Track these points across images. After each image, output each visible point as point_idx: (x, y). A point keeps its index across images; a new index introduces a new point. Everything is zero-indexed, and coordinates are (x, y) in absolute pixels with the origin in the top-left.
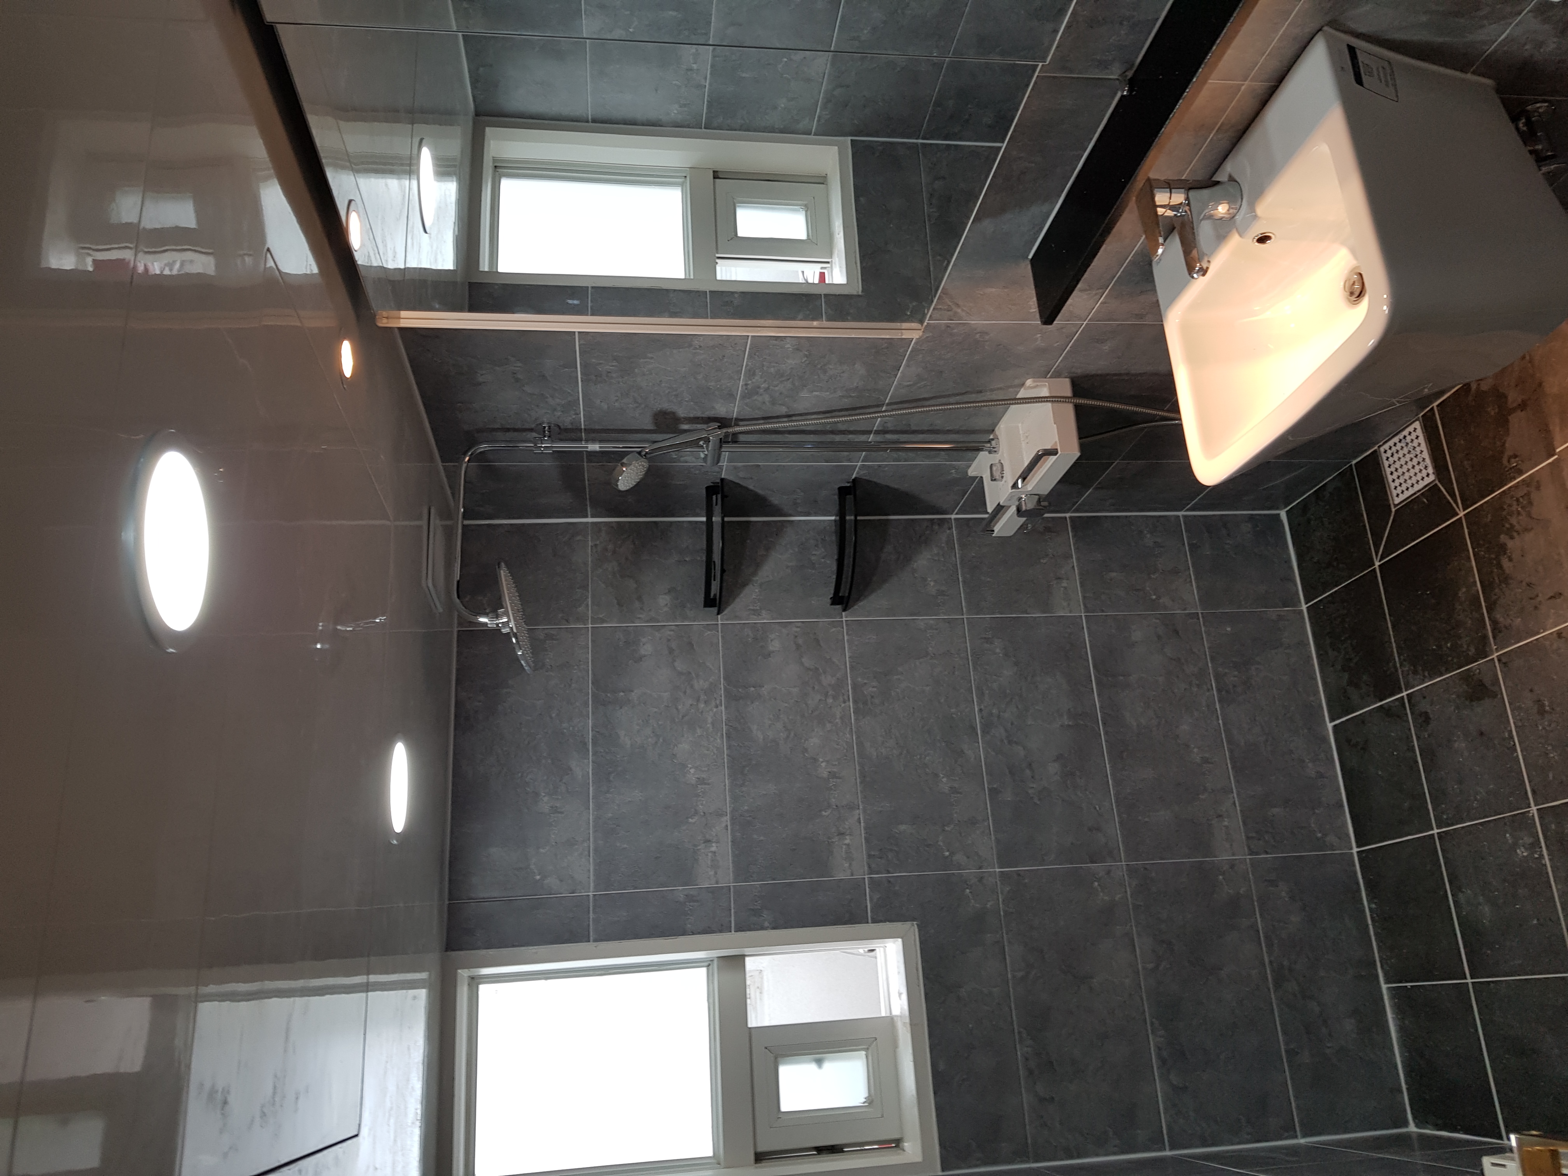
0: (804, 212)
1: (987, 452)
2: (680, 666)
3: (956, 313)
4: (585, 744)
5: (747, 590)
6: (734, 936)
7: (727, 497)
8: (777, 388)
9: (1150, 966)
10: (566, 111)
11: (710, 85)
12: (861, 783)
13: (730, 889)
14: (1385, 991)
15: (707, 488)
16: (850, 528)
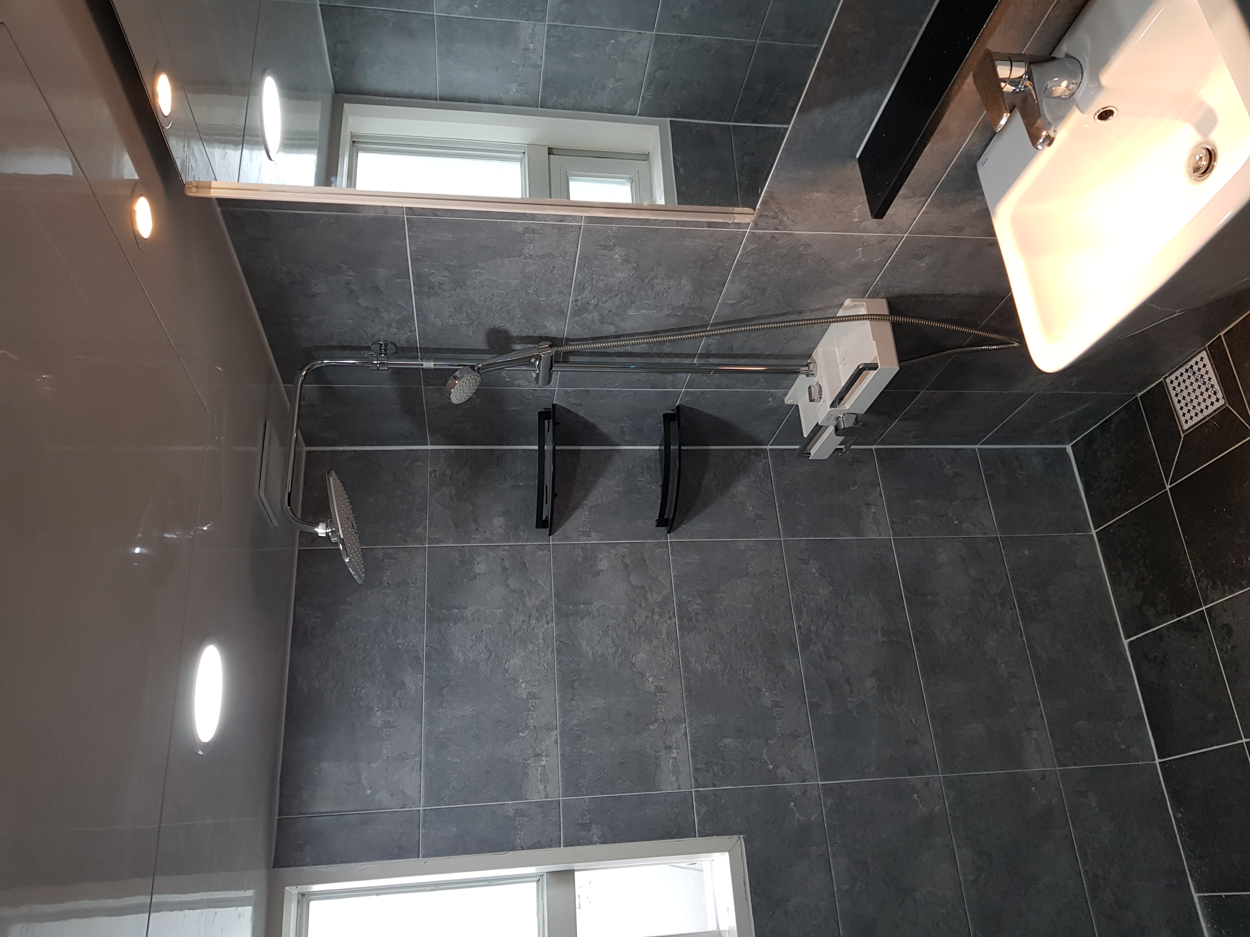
0: (629, 184)
1: (805, 375)
2: (513, 584)
3: (781, 221)
4: (418, 659)
5: (577, 513)
6: (563, 851)
7: (558, 424)
8: (606, 305)
9: (971, 877)
10: (418, 89)
11: (546, 64)
12: (687, 697)
13: (559, 803)
14: (1196, 901)
15: (540, 414)
16: (674, 456)
